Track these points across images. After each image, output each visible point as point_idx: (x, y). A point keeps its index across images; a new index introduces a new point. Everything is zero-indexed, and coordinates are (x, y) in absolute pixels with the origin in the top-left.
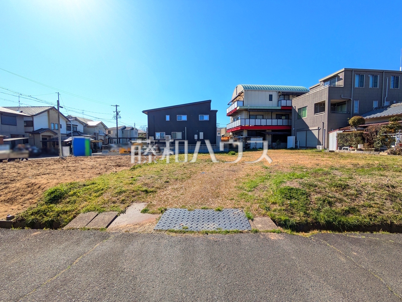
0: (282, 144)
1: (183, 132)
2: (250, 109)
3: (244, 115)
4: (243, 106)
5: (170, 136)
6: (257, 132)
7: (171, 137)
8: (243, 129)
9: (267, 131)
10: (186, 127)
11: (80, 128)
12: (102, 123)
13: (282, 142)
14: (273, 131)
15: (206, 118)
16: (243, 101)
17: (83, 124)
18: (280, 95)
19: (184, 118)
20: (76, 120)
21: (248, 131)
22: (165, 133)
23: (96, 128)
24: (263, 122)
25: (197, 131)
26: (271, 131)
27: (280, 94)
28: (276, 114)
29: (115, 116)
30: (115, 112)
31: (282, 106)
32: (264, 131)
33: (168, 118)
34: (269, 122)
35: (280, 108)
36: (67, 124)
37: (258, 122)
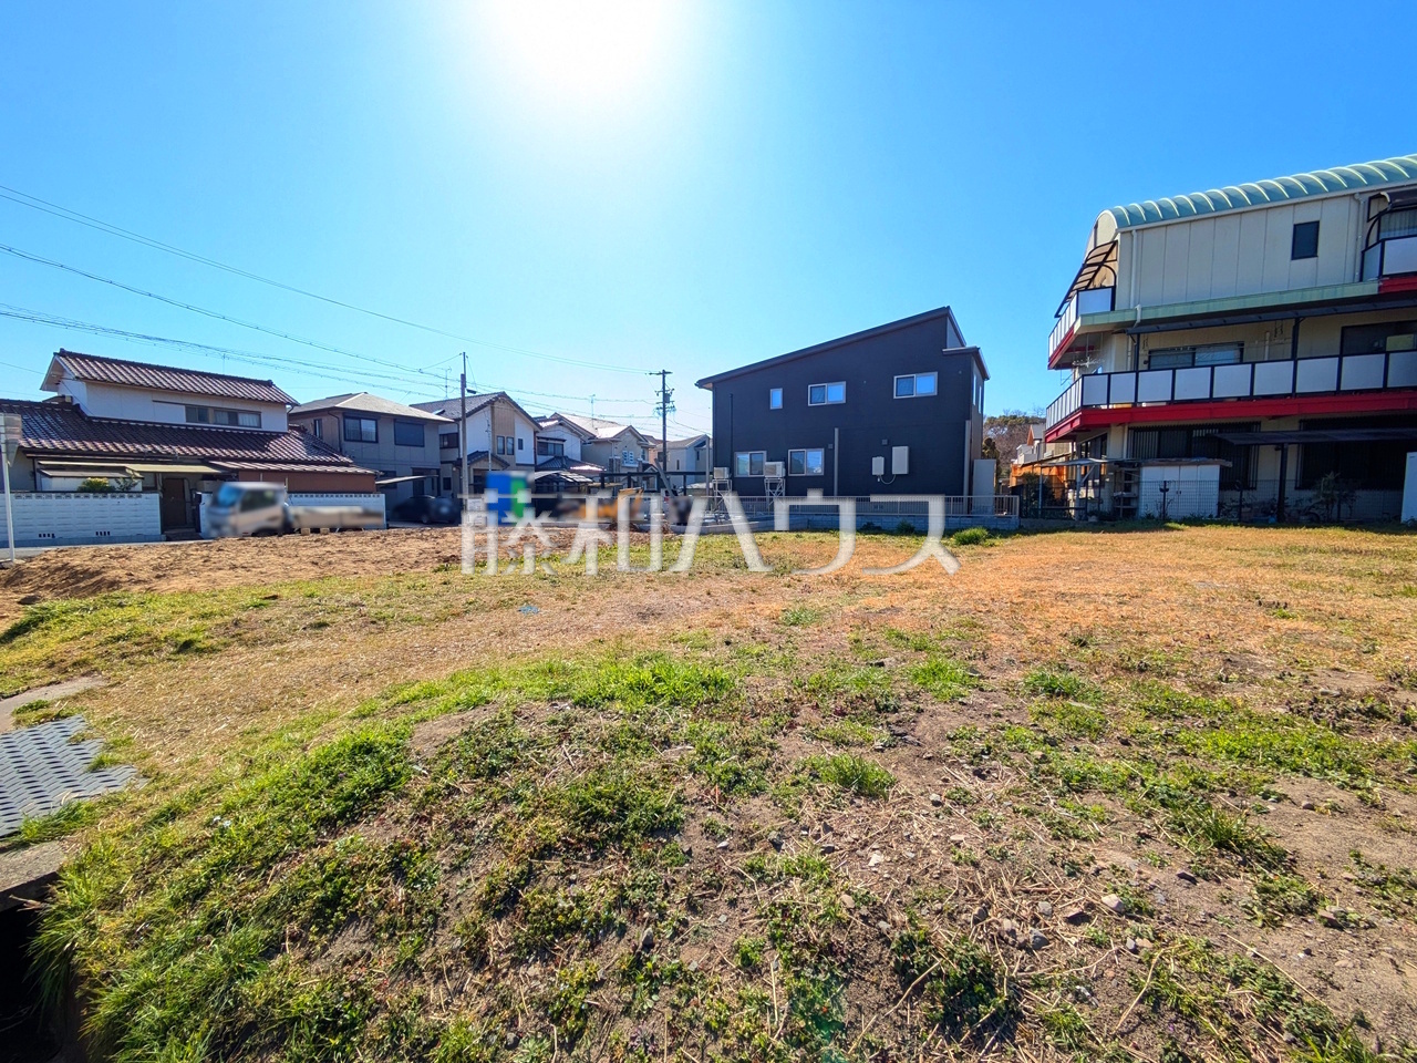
0: (1365, 499)
1: (830, 446)
2: (1144, 322)
3: (1116, 355)
4: (1113, 308)
5: (780, 463)
6: (1196, 433)
7: (786, 466)
8: (1108, 426)
9: (1268, 427)
10: (836, 430)
11: (572, 448)
12: (631, 430)
13: (1365, 487)
14: (1308, 424)
15: (926, 385)
16: (1114, 288)
17: (579, 436)
18: (1379, 216)
19: (836, 393)
20: (561, 424)
21: (1135, 430)
22: (765, 452)
23: (614, 445)
24: (1232, 381)
25: (885, 442)
26: (1296, 427)
27: (1383, 207)
28: (1344, 329)
29: (658, 406)
30: (661, 394)
31: (1392, 276)
32: (1248, 427)
33: (777, 399)
34: (1273, 378)
35: (1370, 288)
36: (539, 438)
37: (1192, 384)
